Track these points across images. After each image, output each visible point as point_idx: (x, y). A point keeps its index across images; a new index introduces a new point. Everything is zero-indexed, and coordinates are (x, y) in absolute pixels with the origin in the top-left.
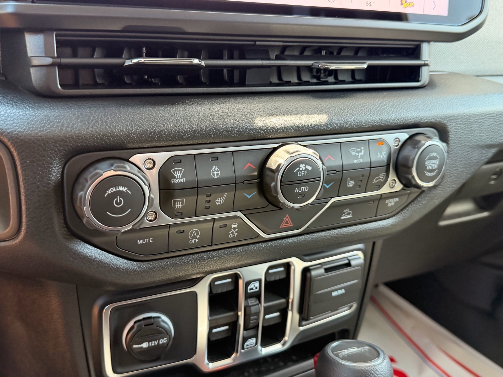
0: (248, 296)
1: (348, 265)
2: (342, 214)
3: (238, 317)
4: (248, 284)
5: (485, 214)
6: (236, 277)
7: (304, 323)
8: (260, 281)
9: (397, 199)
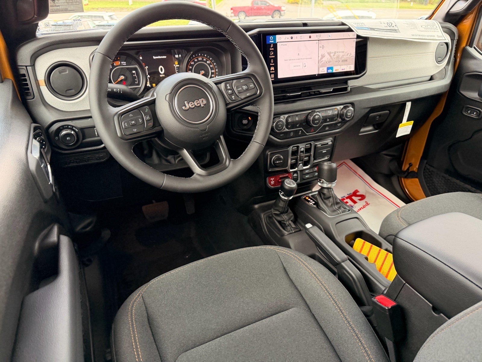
0: (302, 152)
1: (327, 144)
2: (326, 128)
3: (298, 157)
4: (301, 148)
5: (377, 131)
6: (298, 147)
7: (315, 161)
8: (304, 148)
9: (340, 124)
